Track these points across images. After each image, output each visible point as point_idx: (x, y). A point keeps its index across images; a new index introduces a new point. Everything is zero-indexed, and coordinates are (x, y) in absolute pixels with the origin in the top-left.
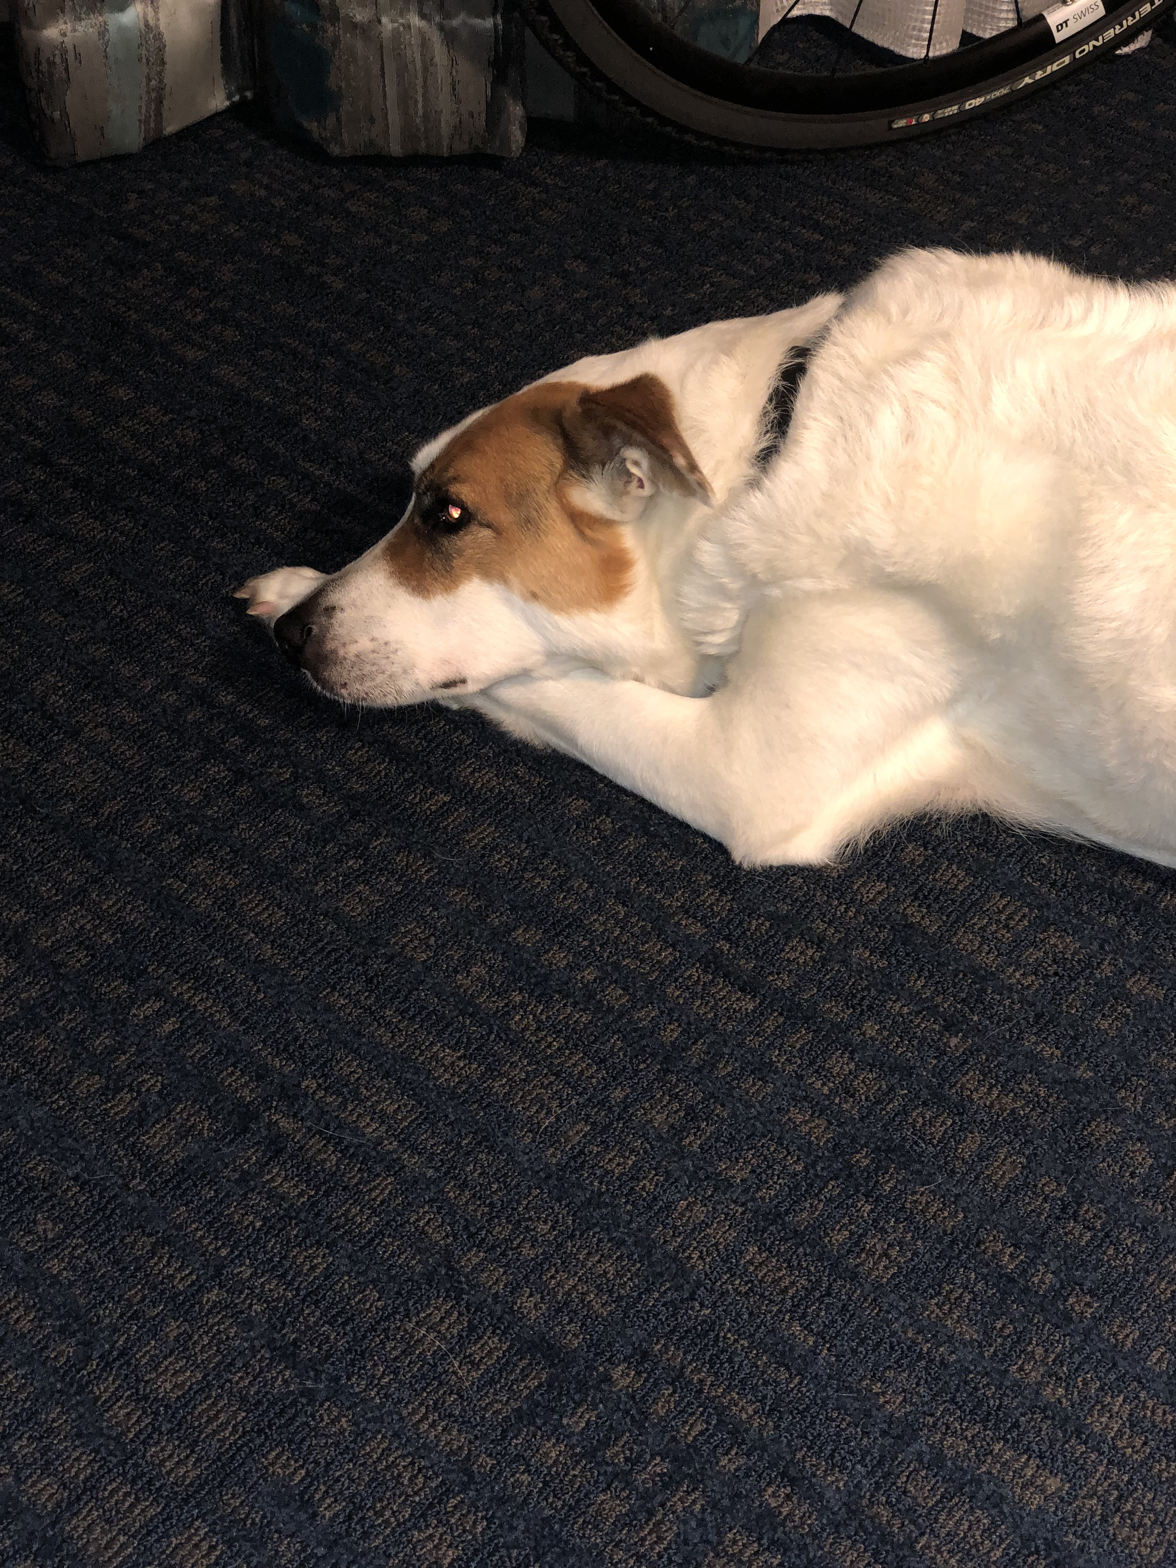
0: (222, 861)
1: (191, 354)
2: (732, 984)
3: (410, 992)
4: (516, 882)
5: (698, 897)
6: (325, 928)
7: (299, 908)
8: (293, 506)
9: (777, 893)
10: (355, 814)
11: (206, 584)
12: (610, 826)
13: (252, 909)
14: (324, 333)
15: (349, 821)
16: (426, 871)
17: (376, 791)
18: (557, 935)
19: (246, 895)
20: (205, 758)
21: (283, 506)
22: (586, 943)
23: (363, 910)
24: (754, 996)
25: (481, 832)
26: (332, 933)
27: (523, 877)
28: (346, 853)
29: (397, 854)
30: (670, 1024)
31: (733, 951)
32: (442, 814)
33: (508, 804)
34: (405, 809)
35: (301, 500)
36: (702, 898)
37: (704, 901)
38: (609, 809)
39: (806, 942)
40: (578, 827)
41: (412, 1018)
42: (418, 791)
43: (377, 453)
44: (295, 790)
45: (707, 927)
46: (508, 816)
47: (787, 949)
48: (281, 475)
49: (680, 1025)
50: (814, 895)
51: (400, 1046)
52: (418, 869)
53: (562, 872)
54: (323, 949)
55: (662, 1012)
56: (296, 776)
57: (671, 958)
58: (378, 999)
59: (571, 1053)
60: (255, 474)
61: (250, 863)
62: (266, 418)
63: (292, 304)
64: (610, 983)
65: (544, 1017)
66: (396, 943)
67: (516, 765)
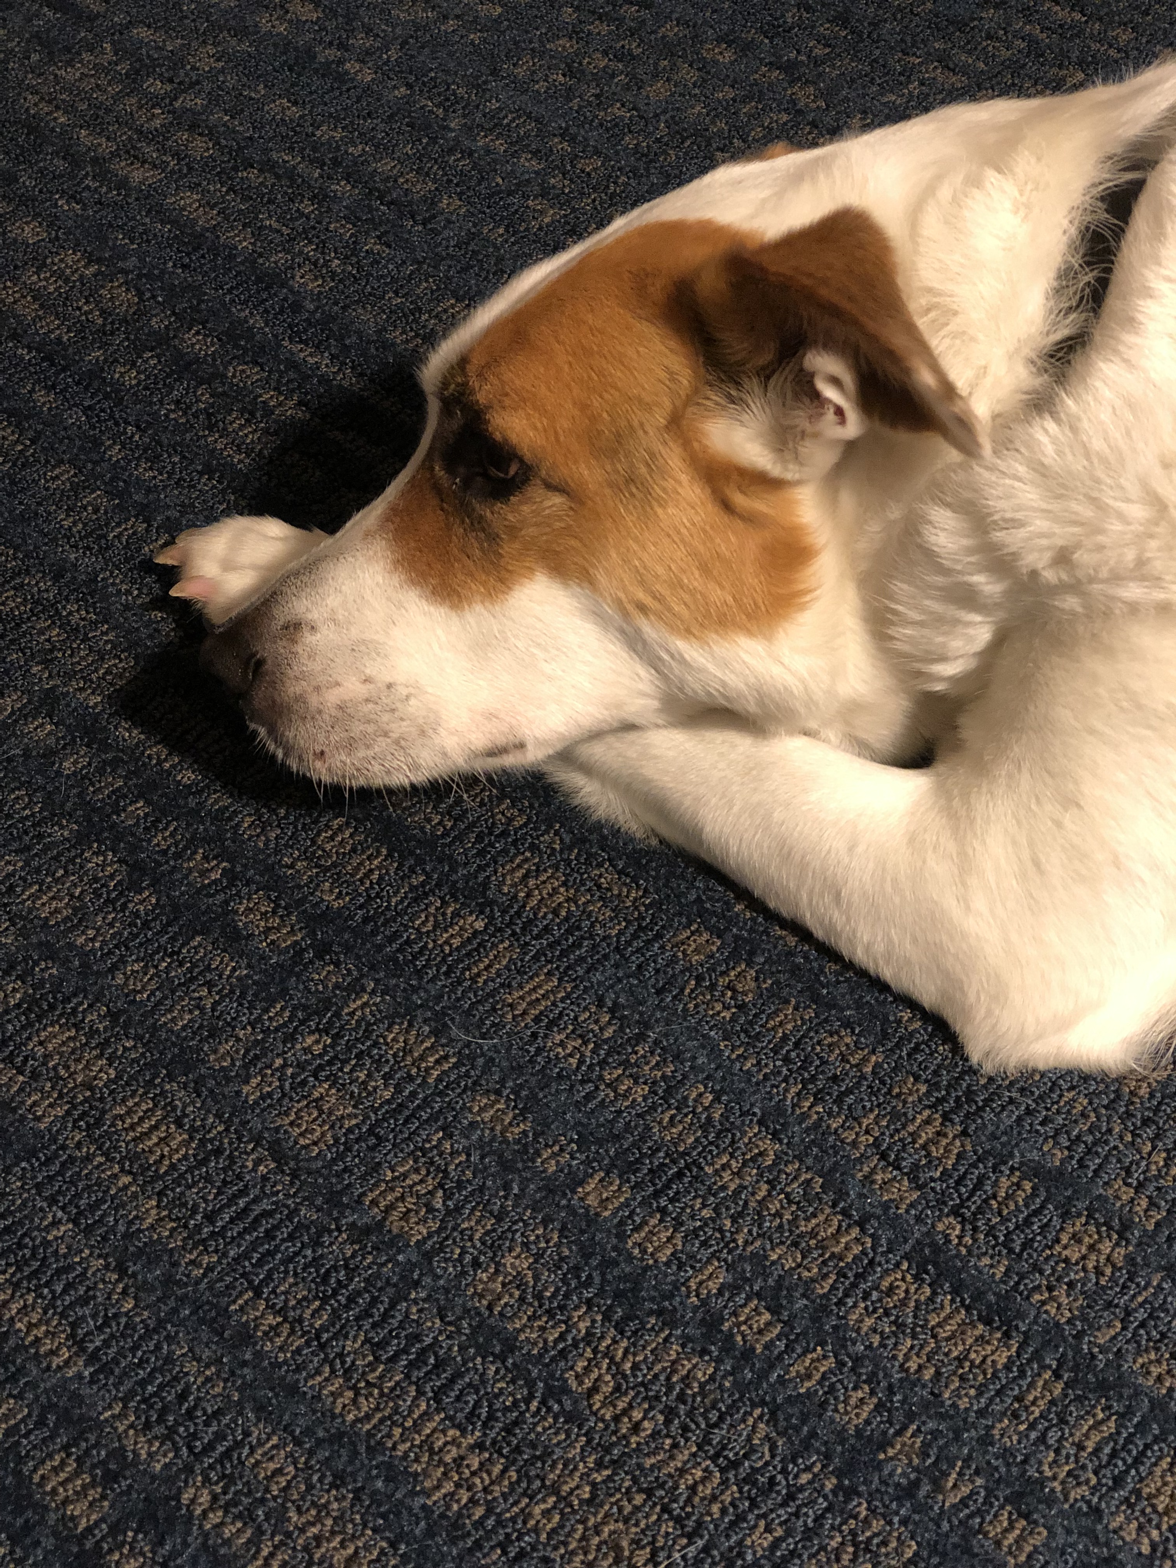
0: (93, 1032)
1: (137, 175)
2: (968, 1309)
3: (393, 1305)
4: (590, 1087)
5: (904, 1127)
6: (254, 1170)
7: (213, 1127)
8: (268, 412)
9: (1042, 1124)
10: (322, 950)
11: (118, 537)
12: (753, 984)
13: (132, 1127)
14: (338, 148)
15: (311, 962)
16: (437, 1062)
17: (361, 907)
18: (657, 1194)
19: (124, 1100)
20: (81, 840)
21: (252, 414)
22: (706, 1213)
23: (323, 1134)
24: (1007, 1335)
25: (534, 989)
26: (264, 1178)
27: (601, 1078)
28: (302, 1022)
29: (389, 1029)
30: (855, 1389)
31: (968, 1240)
32: (469, 955)
33: (583, 938)
34: (408, 942)
35: (280, 404)
36: (911, 1128)
37: (914, 1135)
38: (752, 953)
39: (1098, 1225)
40: (698, 984)
41: (393, 1359)
42: (432, 910)
43: (404, 332)
44: (226, 902)
45: (919, 1188)
46: (581, 959)
47: (1065, 1238)
48: (256, 363)
49: (872, 1393)
50: (1110, 1131)
51: (368, 1417)
52: (422, 1058)
53: (668, 1071)
54: (246, 1210)
55: (841, 1364)
56: (231, 876)
57: (857, 1250)
58: (335, 1315)
59: (675, 1446)
60: (214, 360)
61: (138, 1038)
62: (239, 273)
63: (295, 103)
64: (748, 1299)
65: (628, 1365)
66: (374, 1203)
67: (600, 865)
